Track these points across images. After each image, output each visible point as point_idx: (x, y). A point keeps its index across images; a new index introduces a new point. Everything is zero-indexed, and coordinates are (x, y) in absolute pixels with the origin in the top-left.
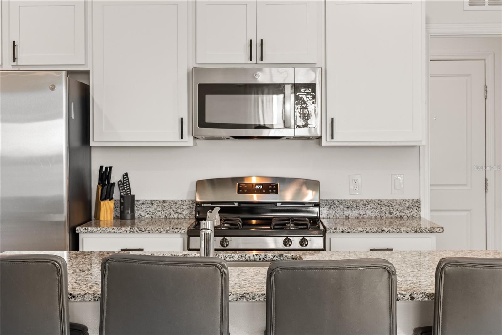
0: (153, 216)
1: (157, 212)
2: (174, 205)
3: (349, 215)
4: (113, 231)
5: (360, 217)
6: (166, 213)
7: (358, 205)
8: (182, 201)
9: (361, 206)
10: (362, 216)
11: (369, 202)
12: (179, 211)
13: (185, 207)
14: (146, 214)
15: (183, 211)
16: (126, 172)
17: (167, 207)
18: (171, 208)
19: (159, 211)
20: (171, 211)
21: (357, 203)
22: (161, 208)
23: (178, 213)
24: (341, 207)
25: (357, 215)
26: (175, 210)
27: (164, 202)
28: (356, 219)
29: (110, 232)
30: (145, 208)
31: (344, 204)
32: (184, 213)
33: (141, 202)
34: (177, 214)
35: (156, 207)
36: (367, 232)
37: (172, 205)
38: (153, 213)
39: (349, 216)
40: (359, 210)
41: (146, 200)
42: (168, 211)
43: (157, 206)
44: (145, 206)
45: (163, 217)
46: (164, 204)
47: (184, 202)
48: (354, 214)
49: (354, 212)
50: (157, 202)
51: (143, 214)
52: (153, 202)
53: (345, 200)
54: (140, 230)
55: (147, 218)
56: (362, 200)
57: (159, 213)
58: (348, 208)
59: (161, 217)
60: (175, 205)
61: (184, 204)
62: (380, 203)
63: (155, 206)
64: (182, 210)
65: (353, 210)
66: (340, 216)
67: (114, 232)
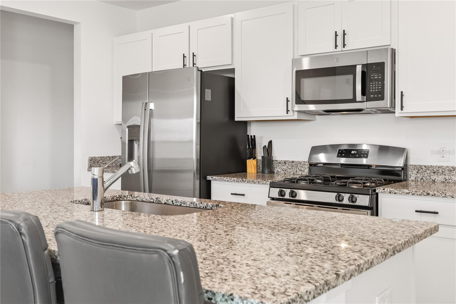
0: (285, 172)
1: (288, 169)
2: (299, 165)
3: (435, 179)
5: (446, 182)
6: (294, 170)
7: (443, 171)
8: (304, 162)
9: (447, 172)
10: (447, 181)
11: (455, 168)
12: (302, 169)
13: (306, 167)
14: (281, 170)
15: (305, 169)
16: (270, 140)
17: (295, 166)
18: (297, 167)
19: (290, 169)
20: (297, 169)
21: (442, 168)
22: (291, 166)
23: (301, 170)
24: (428, 172)
25: (442, 179)
26: (300, 168)
27: (293, 162)
28: (442, 183)
30: (281, 166)
31: (430, 169)
32: (306, 171)
33: (278, 162)
34: (301, 171)
35: (288, 166)
36: (413, 194)
37: (298, 165)
38: (286, 170)
39: (435, 181)
40: (445, 175)
41: (281, 161)
42: (295, 169)
43: (288, 165)
44: (281, 165)
45: (292, 173)
46: (293, 164)
47: (306, 162)
48: (441, 178)
49: (440, 177)
50: (289, 162)
51: (279, 170)
52: (286, 162)
53: (431, 166)
55: (282, 174)
56: (448, 167)
57: (289, 170)
58: (434, 173)
59: (291, 173)
60: (300, 164)
61: (306, 164)
63: (287, 165)
64: (304, 168)
65: (439, 175)
66: (427, 180)
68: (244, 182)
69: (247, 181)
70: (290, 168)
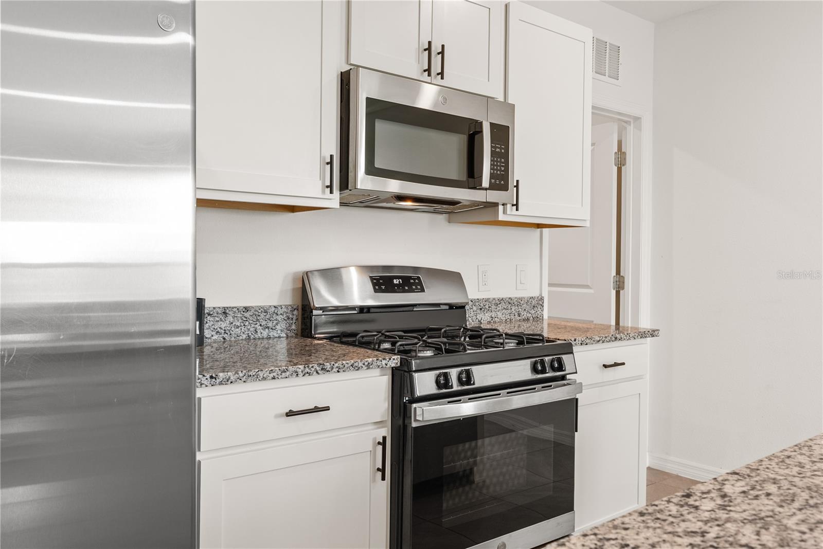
0: (225, 336)
1: (233, 329)
2: (262, 315)
3: (481, 319)
4: (272, 375)
5: (492, 321)
6: (249, 330)
7: (490, 306)
8: (275, 307)
9: (493, 307)
10: (493, 320)
11: (501, 300)
12: (270, 325)
13: (279, 318)
14: (214, 333)
15: (277, 324)
17: (251, 318)
18: (258, 320)
19: (238, 327)
20: (257, 326)
21: (489, 302)
22: (240, 321)
23: (268, 328)
24: (475, 308)
25: (489, 318)
26: (264, 323)
27: (247, 309)
28: (488, 324)
29: (264, 379)
30: (212, 323)
31: (477, 304)
32: (278, 327)
34: (267, 330)
35: (232, 319)
36: (603, 342)
37: (259, 315)
38: (227, 332)
39: (482, 321)
40: (491, 312)
41: (214, 308)
42: (253, 326)
43: (233, 317)
44: (212, 319)
45: (245, 336)
46: (246, 314)
47: (280, 308)
49: (487, 314)
50: (235, 310)
52: (228, 311)
53: (478, 299)
54: (322, 369)
56: (494, 299)
57: (237, 330)
58: (481, 309)
59: (241, 338)
60: (265, 314)
61: (279, 313)
62: (510, 302)
63: (230, 318)
64: (275, 322)
65: (485, 312)
66: (473, 321)
67: (274, 378)
68: (328, 371)
69: (337, 367)
70: (238, 324)
